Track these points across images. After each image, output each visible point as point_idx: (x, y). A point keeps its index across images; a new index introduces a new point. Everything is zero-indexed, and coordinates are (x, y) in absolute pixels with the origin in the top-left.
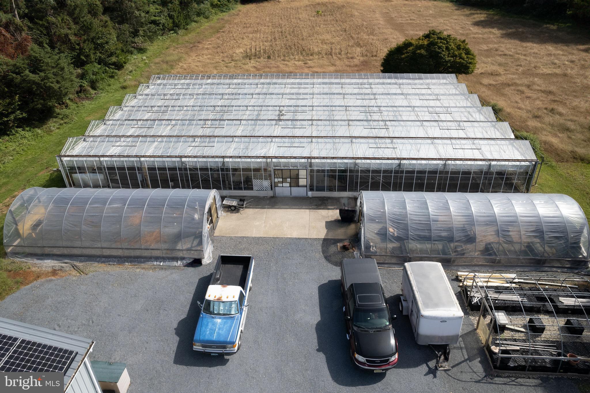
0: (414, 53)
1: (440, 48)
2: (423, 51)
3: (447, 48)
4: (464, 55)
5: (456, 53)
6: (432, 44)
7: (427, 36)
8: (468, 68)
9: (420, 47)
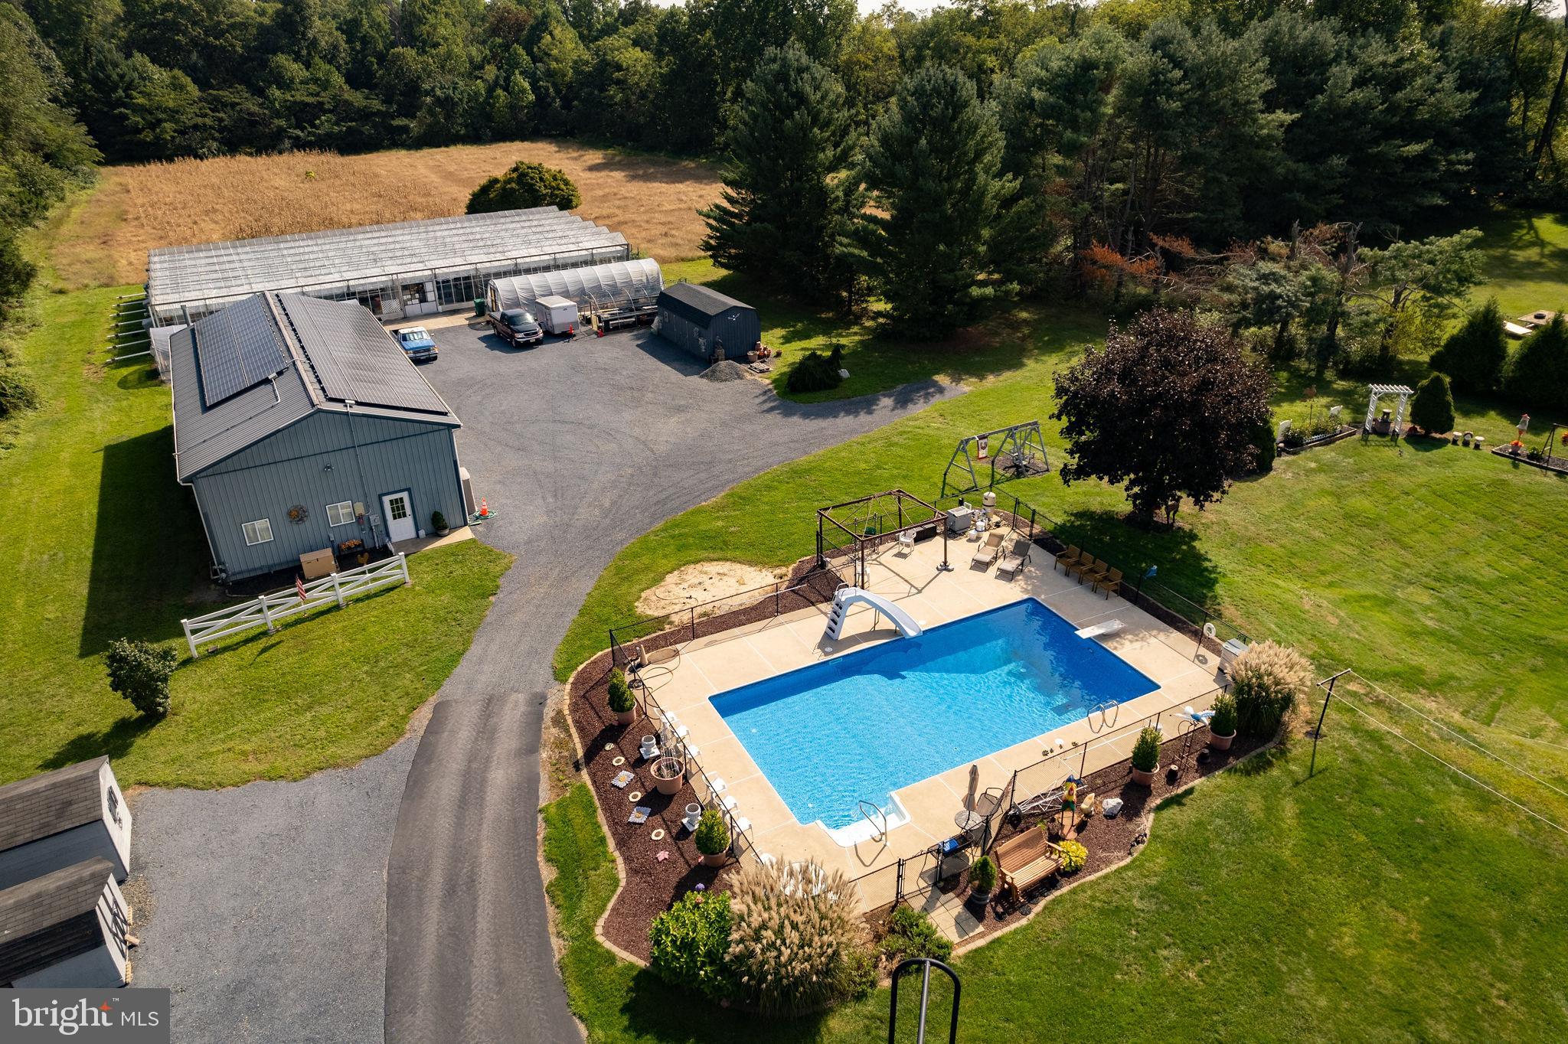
0: (504, 189)
1: (532, 178)
2: (514, 185)
3: (541, 179)
4: (562, 187)
5: (553, 184)
6: (523, 175)
7: (515, 170)
8: (571, 201)
9: (509, 181)
